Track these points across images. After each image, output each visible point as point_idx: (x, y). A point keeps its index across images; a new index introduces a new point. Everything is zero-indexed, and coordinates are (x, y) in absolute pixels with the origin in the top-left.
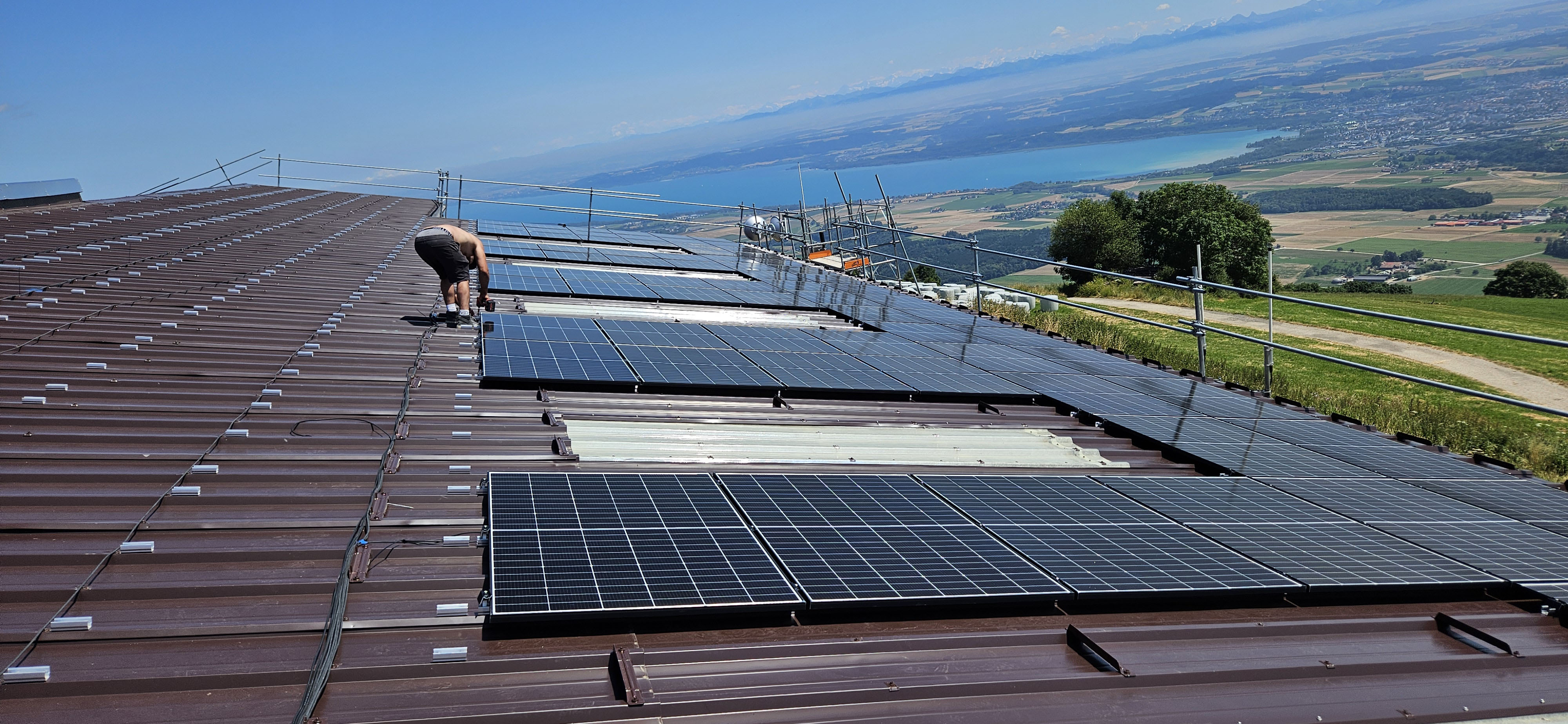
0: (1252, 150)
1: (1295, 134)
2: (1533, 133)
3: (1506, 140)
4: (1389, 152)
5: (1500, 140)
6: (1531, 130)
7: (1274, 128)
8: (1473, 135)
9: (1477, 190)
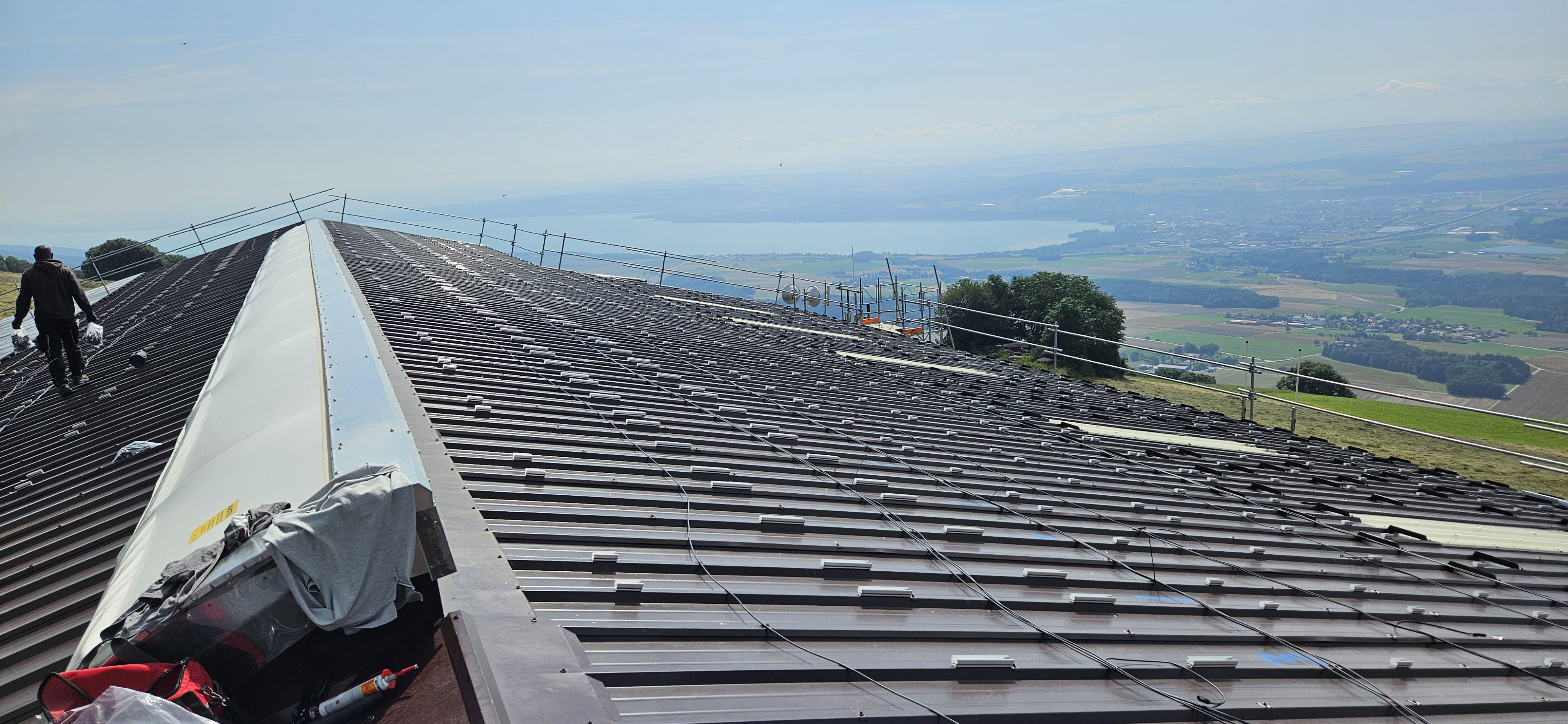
0: (1073, 240)
1: (1111, 228)
2: (1315, 246)
3: (1292, 250)
4: (1193, 252)
5: (1286, 250)
6: (1313, 243)
7: (1094, 221)
8: (1264, 244)
9: (1267, 294)
